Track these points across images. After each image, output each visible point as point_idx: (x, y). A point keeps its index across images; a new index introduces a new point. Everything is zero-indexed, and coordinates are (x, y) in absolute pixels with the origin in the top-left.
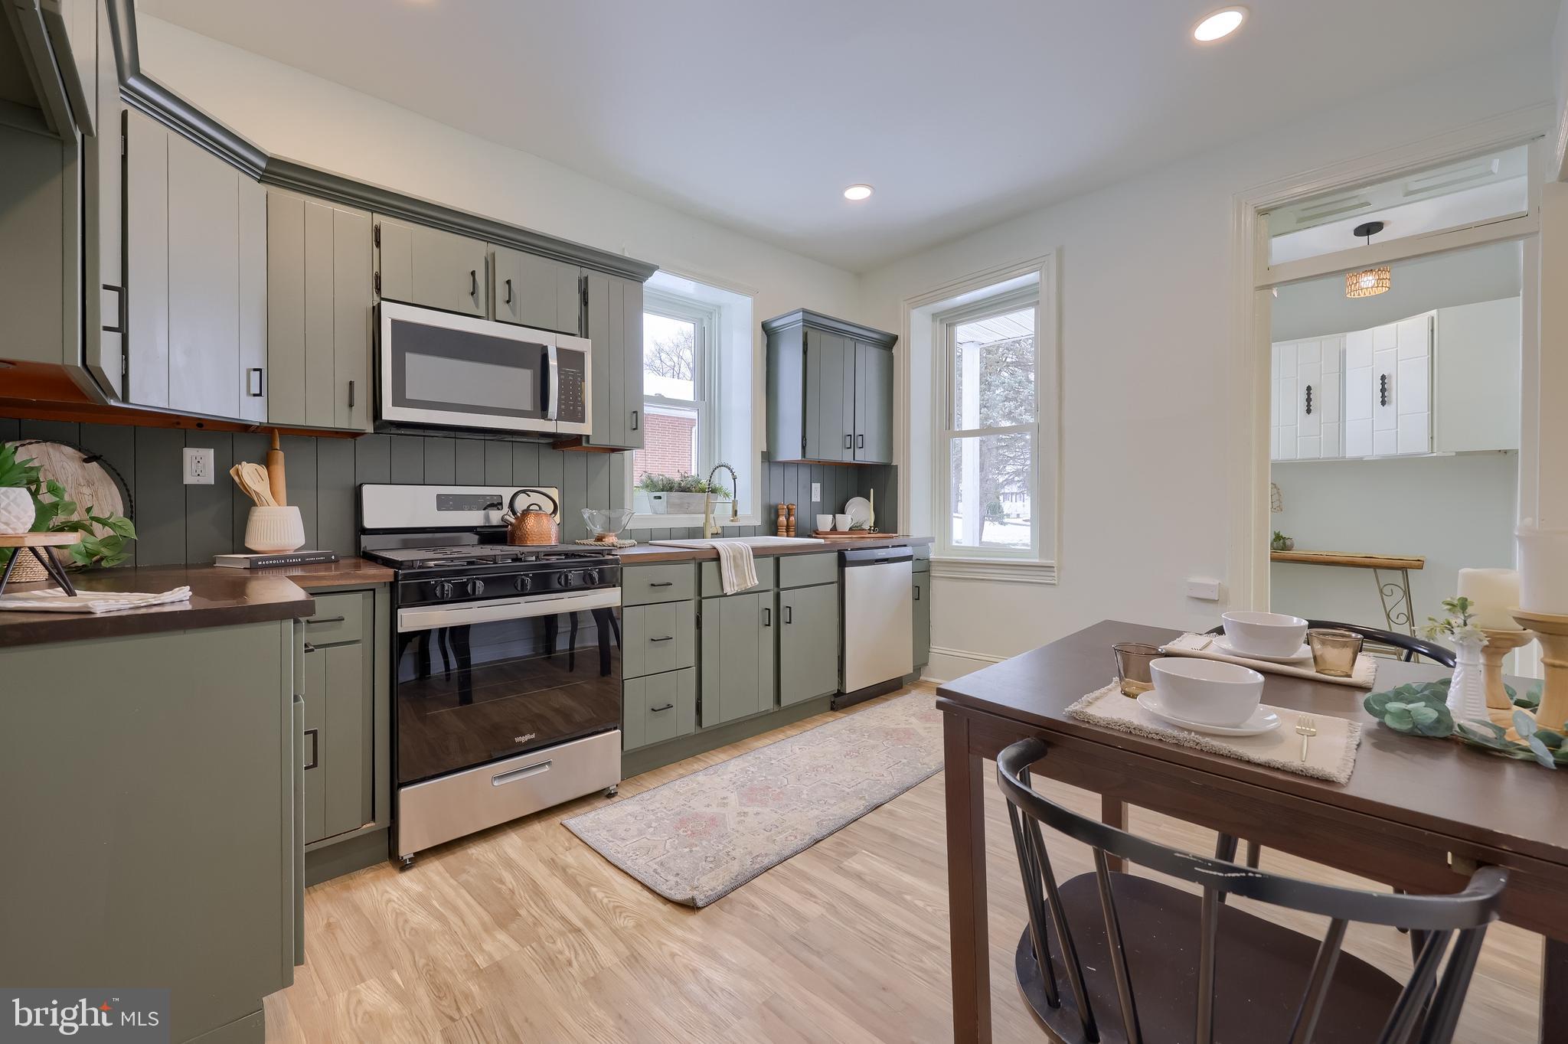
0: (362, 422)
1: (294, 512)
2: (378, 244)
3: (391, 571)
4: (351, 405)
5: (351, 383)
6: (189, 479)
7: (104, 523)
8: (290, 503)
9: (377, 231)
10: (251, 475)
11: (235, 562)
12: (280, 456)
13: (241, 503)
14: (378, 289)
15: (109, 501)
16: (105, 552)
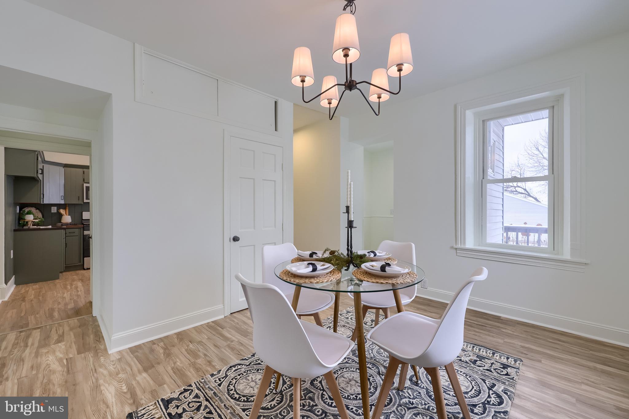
0: (81, 202)
1: (70, 217)
2: (84, 173)
3: (83, 225)
4: (79, 200)
5: (79, 197)
6: (52, 212)
7: (39, 218)
8: (69, 215)
9: (84, 172)
10: (62, 211)
11: (59, 224)
12: (68, 208)
13: (61, 215)
14: (84, 181)
15: (40, 215)
16: (40, 223)
